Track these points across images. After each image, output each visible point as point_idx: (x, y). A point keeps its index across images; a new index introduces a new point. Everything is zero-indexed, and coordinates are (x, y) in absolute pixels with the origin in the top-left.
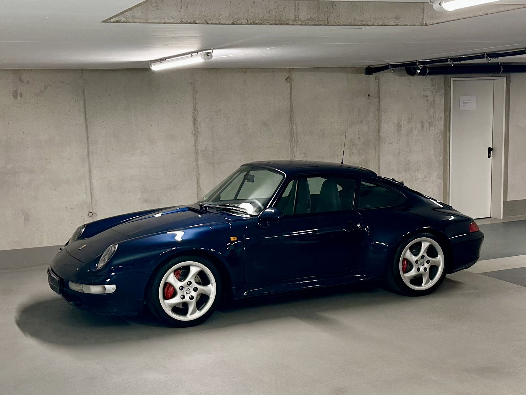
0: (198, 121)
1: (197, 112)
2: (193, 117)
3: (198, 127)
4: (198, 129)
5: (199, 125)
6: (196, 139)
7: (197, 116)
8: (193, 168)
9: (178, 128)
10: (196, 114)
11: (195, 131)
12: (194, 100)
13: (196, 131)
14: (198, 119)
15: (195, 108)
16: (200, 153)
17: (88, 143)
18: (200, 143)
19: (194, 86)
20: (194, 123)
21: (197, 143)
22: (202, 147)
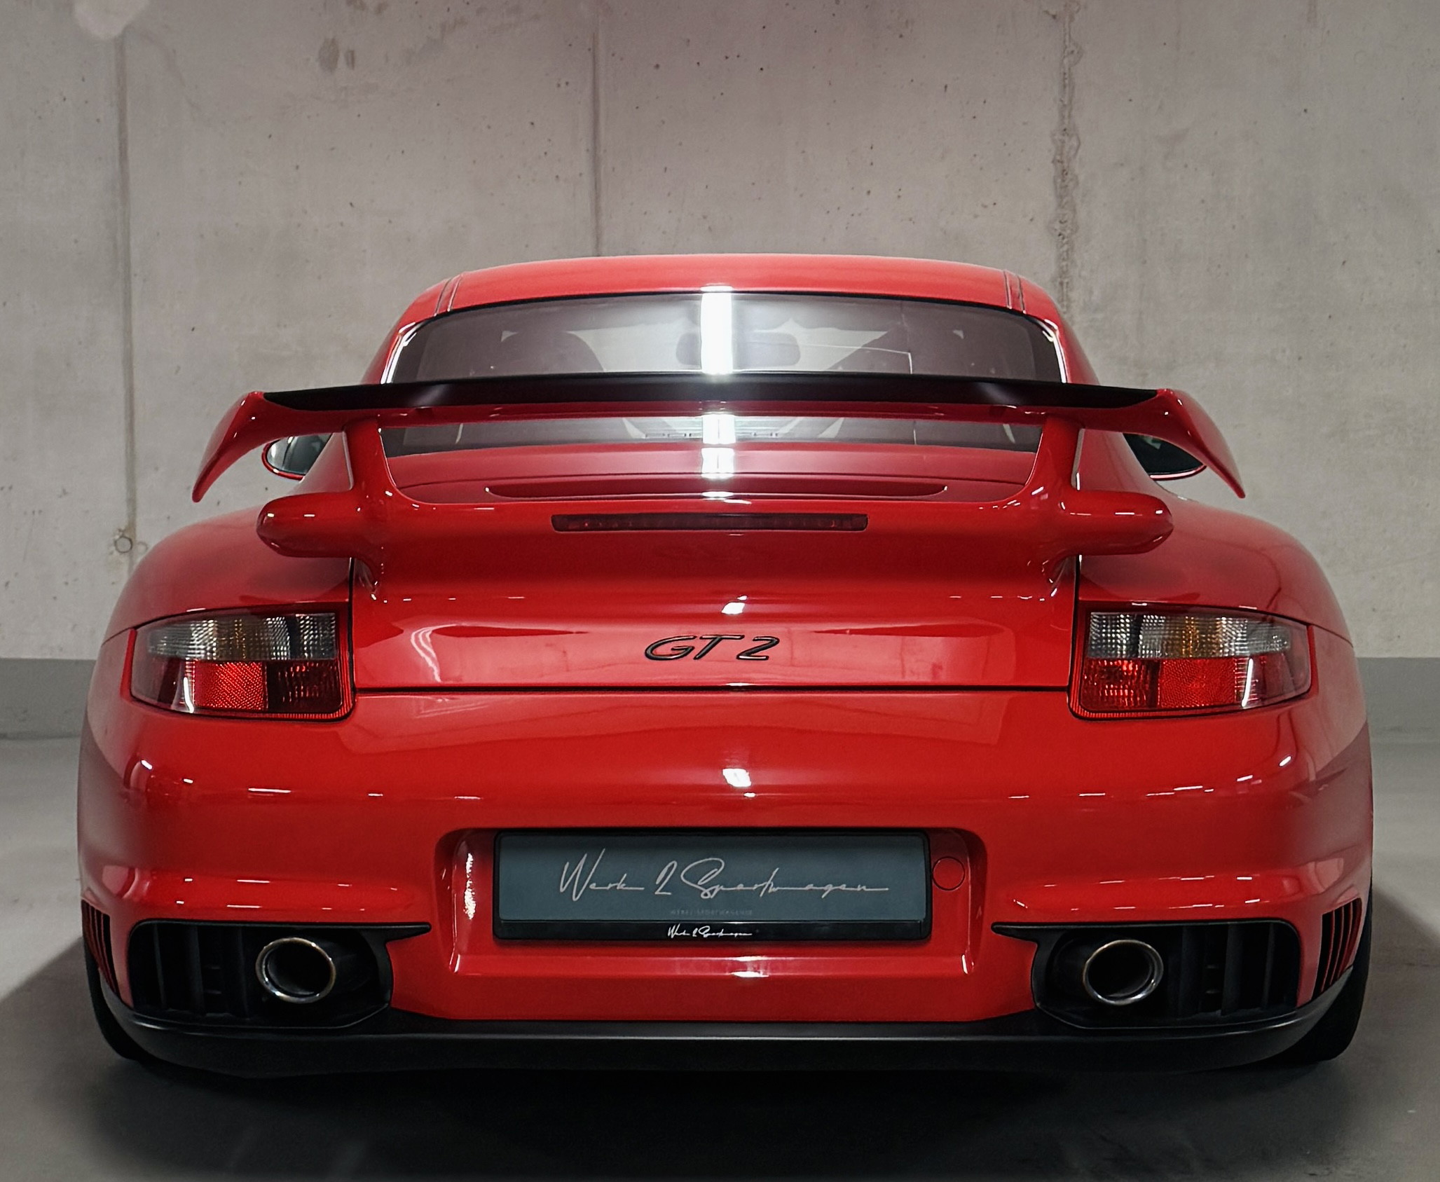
0: (1075, 177)
1: (1074, 138)
2: (1053, 162)
3: (1075, 205)
4: (1074, 211)
5: (1084, 196)
6: (1065, 257)
7: (1076, 152)
9: (984, 207)
10: (1070, 148)
11: (1061, 222)
12: (1065, 87)
13: (1065, 222)
14: (1077, 171)
15: (1066, 121)
16: (1078, 318)
18: (1084, 273)
19: (1067, 25)
20: (1061, 188)
21: (1067, 271)
22: (1091, 292)
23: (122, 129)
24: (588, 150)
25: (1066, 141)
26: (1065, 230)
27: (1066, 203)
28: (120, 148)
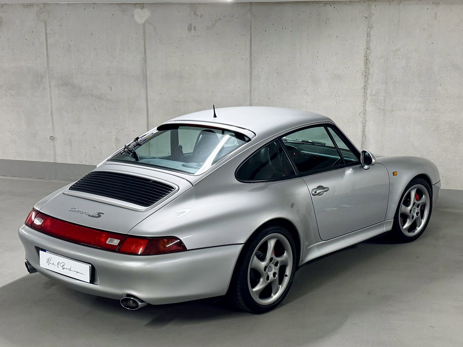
0: (370, 60)
1: (370, 50)
2: (364, 56)
3: (369, 68)
4: (369, 69)
5: (372, 65)
6: (366, 82)
7: (370, 54)
8: (360, 114)
9: (346, 68)
10: (369, 53)
11: (365, 72)
12: (368, 36)
14: (370, 59)
15: (368, 46)
16: (369, 98)
17: (251, 79)
18: (371, 86)
19: (369, 20)
20: (366, 63)
21: (367, 85)
22: (372, 91)
23: (145, 46)
24: (249, 52)
25: (368, 51)
26: (366, 75)
27: (367, 68)
28: (144, 50)
